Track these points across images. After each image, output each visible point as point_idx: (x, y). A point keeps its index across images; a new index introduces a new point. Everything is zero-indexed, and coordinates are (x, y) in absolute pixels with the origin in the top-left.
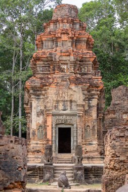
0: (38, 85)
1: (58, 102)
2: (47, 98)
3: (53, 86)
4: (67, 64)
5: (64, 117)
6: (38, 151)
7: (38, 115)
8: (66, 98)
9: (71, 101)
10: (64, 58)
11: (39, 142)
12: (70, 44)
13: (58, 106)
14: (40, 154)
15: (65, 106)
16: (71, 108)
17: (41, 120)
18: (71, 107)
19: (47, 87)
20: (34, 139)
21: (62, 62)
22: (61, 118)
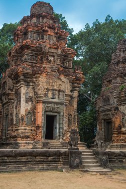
0: (30, 72)
1: (48, 90)
2: (38, 85)
3: (44, 75)
4: (54, 56)
5: (53, 105)
6: (27, 137)
7: (27, 102)
8: (56, 88)
9: (59, 91)
10: (52, 50)
11: (28, 128)
12: (55, 39)
13: (47, 94)
14: (29, 139)
15: (53, 95)
16: (59, 98)
17: (29, 106)
18: (59, 96)
19: (38, 75)
20: (22, 125)
21: (50, 54)
22: (50, 105)
